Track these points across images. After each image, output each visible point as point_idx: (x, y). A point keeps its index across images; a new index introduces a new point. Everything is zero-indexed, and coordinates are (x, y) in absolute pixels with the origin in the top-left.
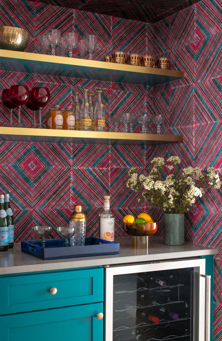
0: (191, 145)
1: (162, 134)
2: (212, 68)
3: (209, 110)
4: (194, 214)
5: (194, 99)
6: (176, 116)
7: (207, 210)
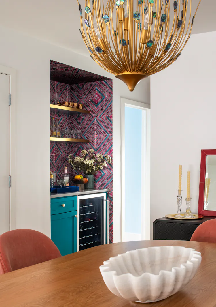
0: (94, 144)
1: (76, 138)
2: (106, 112)
3: (104, 130)
4: (96, 175)
5: (95, 124)
6: (85, 130)
7: (104, 173)
